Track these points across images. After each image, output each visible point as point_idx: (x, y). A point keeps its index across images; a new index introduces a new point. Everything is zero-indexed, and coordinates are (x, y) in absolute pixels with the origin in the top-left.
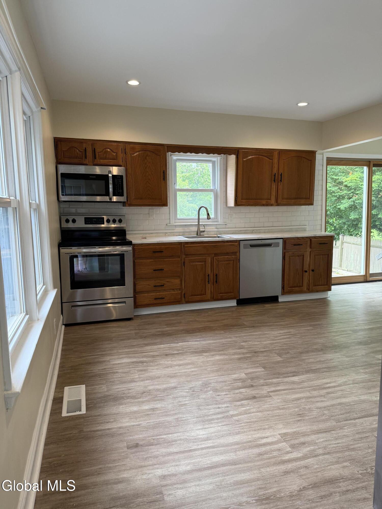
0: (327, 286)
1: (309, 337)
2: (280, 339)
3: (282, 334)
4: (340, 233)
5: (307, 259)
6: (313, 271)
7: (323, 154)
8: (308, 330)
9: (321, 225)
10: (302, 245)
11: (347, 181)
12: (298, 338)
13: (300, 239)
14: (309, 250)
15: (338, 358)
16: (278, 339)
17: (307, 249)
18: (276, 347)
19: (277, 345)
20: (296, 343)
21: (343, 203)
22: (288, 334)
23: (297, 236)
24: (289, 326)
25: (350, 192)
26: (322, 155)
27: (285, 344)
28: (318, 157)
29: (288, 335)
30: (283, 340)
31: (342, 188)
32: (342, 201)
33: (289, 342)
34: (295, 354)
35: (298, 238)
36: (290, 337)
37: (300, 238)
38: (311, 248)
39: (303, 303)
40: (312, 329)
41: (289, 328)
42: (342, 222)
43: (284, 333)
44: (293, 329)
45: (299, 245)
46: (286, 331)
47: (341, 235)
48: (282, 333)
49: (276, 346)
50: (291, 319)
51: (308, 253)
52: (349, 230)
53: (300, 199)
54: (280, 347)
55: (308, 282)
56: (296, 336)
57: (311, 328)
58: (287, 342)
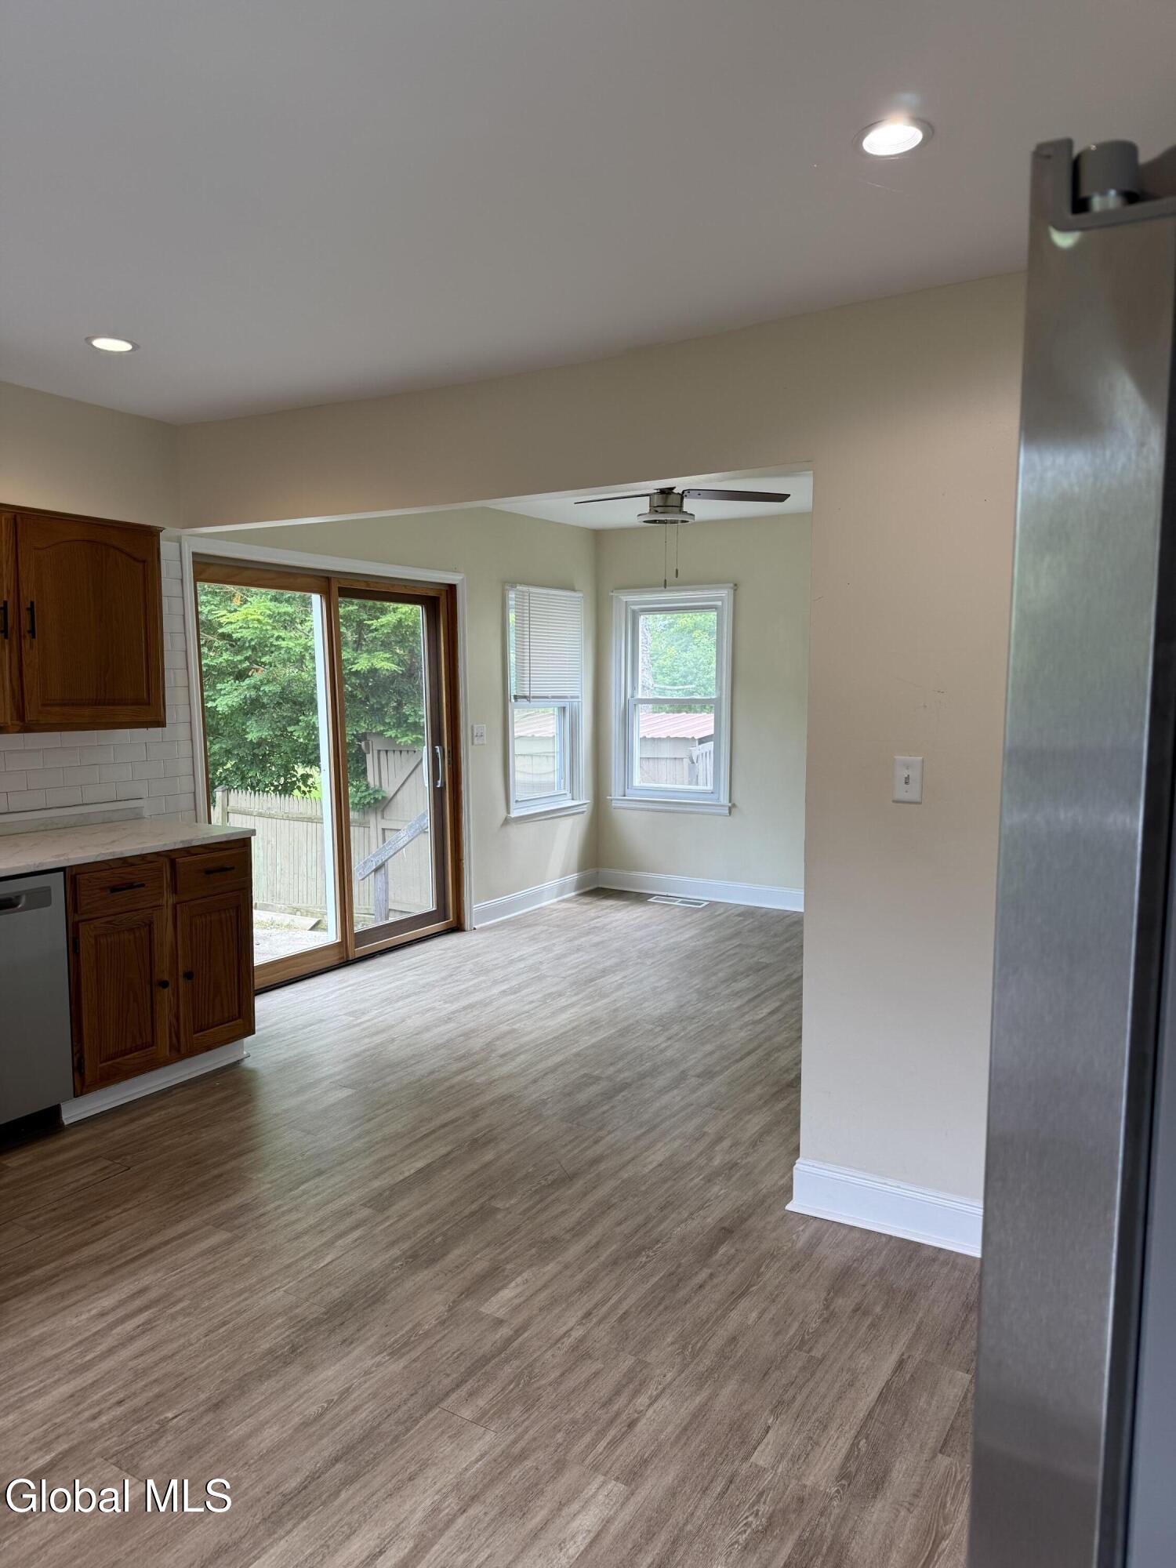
0: (241, 1020)
1: (228, 1292)
2: (111, 1351)
3: (111, 1318)
4: (217, 784)
5: (165, 934)
6: (189, 976)
7: (179, 540)
8: (213, 1250)
9: (194, 793)
10: (143, 885)
11: (231, 623)
12: (184, 1312)
13: (132, 865)
14: (168, 899)
15: (367, 1373)
16: (103, 1356)
17: (163, 896)
18: (100, 1413)
19: (104, 1399)
20: (184, 1347)
21: (222, 692)
22: (138, 1303)
23: (122, 853)
24: (133, 1252)
25: (239, 658)
26: (178, 544)
27: (138, 1374)
28: (167, 548)
29: (141, 1310)
30: (124, 1354)
31: (216, 644)
32: (219, 686)
33: (150, 1359)
34: (193, 1421)
35: (125, 862)
36: (149, 1321)
37: (130, 861)
38: (175, 891)
39: (161, 1108)
40: (229, 1243)
41: (132, 1266)
42: (221, 748)
43: (122, 1303)
44: (150, 1269)
45: (131, 886)
46: (127, 1288)
47: (220, 788)
48: (113, 1309)
49: (98, 1403)
50: (133, 1212)
51: (168, 913)
52: (242, 772)
53: (113, 704)
54: (120, 1403)
55: (175, 1022)
56: (174, 1304)
57: (221, 1236)
58: (141, 1363)
